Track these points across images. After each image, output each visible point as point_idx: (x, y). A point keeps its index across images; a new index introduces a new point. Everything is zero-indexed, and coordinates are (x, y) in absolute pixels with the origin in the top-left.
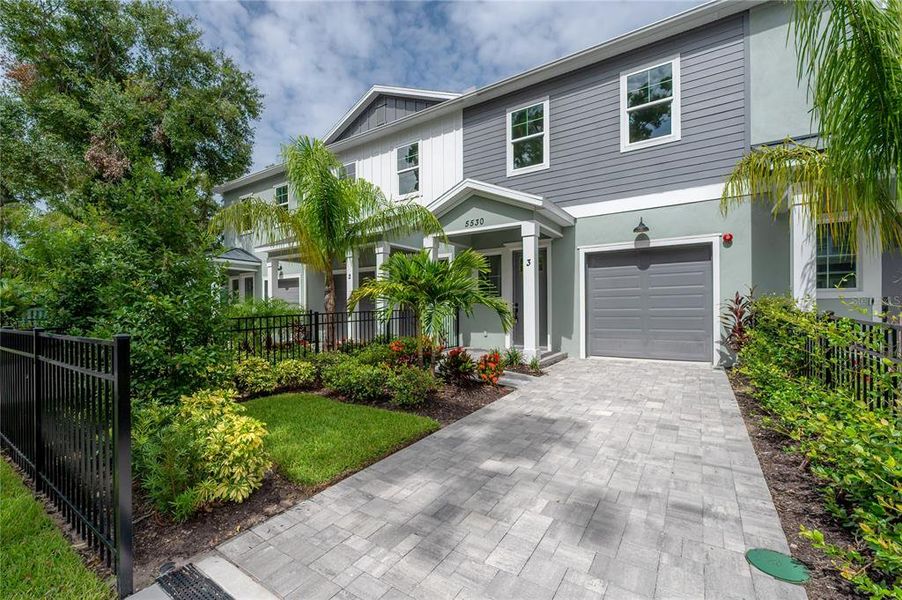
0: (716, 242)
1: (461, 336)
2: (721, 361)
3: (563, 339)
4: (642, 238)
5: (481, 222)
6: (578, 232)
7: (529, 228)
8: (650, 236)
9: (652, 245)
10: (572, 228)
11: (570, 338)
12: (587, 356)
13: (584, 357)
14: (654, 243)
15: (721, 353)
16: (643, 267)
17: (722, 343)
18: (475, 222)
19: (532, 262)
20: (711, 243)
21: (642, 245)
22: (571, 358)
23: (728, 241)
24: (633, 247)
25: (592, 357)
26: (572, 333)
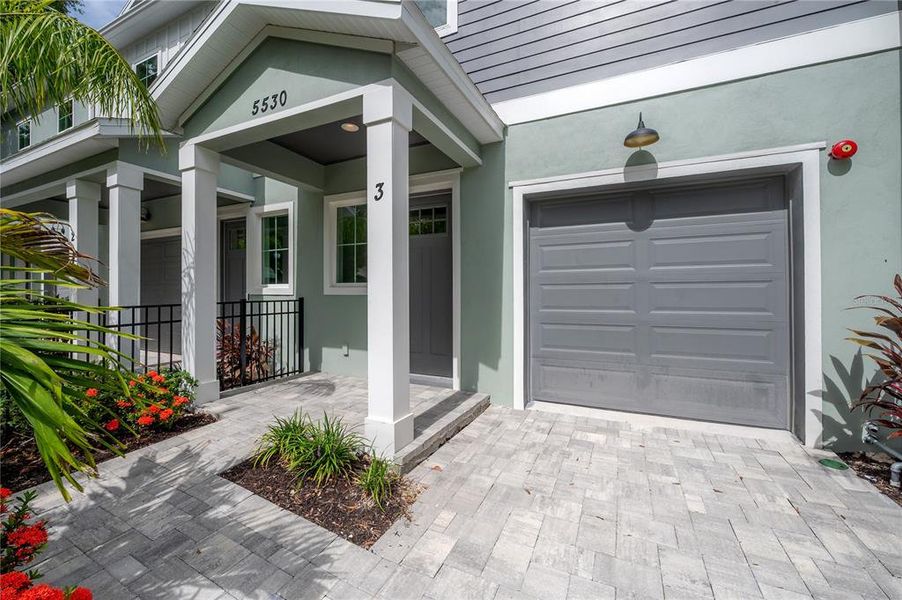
0: (812, 162)
1: (306, 352)
2: (824, 437)
3: (482, 367)
4: (641, 159)
5: (281, 99)
6: (513, 153)
7: (379, 100)
8: (656, 157)
9: (662, 174)
10: (498, 145)
11: (495, 367)
12: (526, 402)
13: (522, 408)
14: (669, 168)
15: (826, 420)
16: (639, 225)
17: (825, 397)
18: (270, 102)
19: (388, 189)
20: (800, 165)
21: (641, 175)
22: (495, 410)
23: (840, 158)
24: (620, 179)
25: (537, 406)
26: (499, 356)
